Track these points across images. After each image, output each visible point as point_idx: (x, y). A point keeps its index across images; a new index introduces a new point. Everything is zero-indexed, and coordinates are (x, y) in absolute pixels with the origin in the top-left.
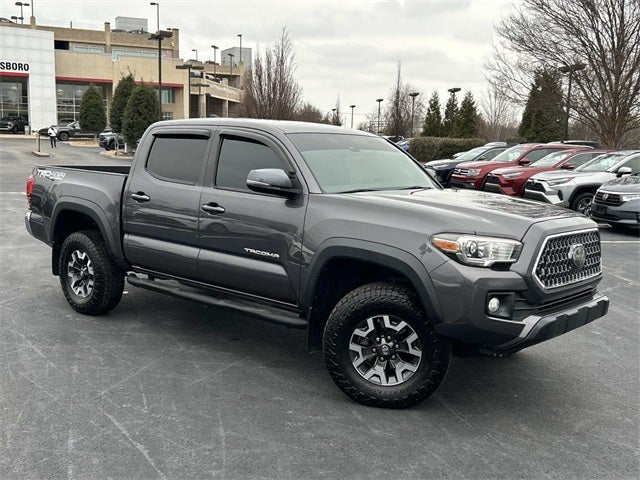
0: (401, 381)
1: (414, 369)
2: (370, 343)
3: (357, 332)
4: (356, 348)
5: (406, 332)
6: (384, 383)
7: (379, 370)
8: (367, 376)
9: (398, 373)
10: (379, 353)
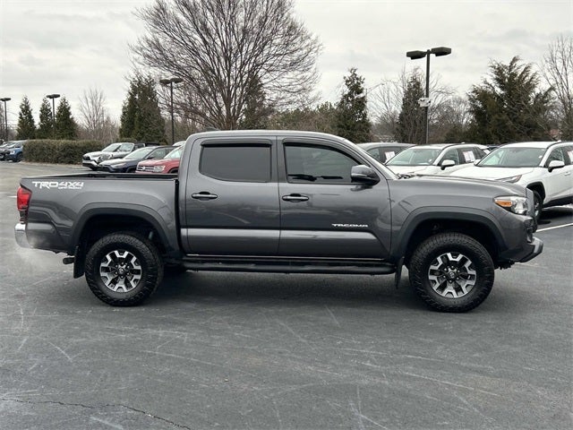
0: (466, 292)
1: (473, 283)
2: (441, 272)
3: (432, 267)
4: (434, 278)
5: (464, 261)
6: (455, 296)
7: (450, 288)
8: (444, 295)
9: (464, 288)
10: (448, 278)
